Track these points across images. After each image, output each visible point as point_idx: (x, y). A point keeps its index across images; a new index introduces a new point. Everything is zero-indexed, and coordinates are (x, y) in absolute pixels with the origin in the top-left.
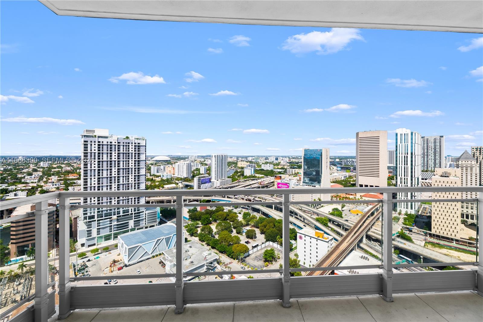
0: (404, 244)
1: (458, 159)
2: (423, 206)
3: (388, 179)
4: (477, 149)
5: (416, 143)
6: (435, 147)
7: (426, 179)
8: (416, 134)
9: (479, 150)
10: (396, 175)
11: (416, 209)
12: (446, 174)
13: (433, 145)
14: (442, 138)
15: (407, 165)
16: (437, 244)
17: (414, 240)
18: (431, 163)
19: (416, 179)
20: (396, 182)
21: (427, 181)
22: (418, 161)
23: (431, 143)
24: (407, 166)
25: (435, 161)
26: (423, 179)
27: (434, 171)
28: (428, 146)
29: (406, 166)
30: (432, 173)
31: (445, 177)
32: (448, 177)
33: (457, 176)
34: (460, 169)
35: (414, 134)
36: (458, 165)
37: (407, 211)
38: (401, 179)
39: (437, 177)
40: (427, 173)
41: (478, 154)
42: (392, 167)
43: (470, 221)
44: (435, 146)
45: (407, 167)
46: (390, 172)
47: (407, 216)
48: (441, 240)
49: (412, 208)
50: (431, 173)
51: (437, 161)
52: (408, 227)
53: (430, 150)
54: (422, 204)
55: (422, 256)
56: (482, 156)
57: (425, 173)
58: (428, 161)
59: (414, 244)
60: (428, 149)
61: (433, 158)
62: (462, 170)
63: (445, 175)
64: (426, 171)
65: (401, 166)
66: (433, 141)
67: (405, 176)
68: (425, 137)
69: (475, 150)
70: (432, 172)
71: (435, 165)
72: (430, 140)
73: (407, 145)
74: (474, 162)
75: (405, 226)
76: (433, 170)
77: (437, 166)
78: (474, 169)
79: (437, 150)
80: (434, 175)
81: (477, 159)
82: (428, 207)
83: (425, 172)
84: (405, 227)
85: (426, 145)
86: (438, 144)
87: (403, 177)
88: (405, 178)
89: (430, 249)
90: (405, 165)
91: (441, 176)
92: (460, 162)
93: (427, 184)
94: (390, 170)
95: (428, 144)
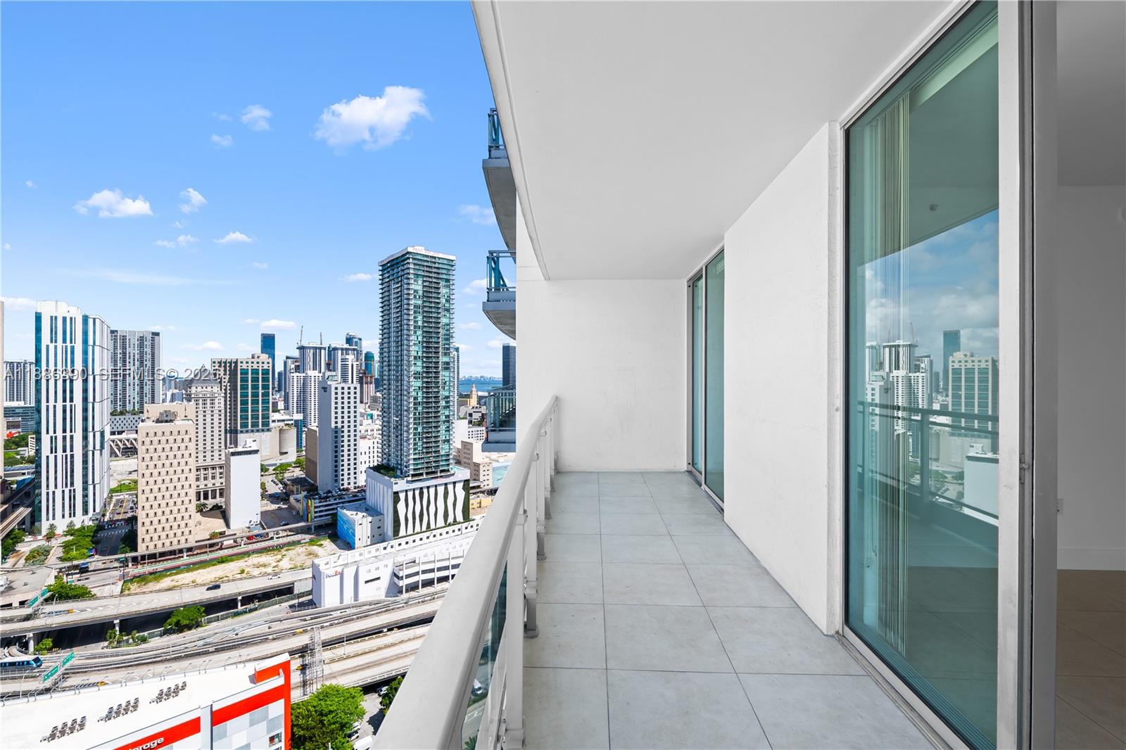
0: (69, 612)
1: (188, 383)
2: (114, 499)
3: (6, 447)
4: (220, 363)
5: (97, 343)
6: (142, 357)
7: (120, 433)
8: (97, 321)
9: (223, 365)
10: (38, 433)
11: (98, 510)
12: (167, 416)
13: (137, 352)
14: (156, 337)
15: (71, 400)
16: (151, 574)
17: (94, 591)
18: (132, 393)
19: (98, 435)
20: (38, 452)
21: (123, 436)
22: (103, 390)
23: (132, 346)
24: (73, 404)
25: (142, 388)
26: (113, 433)
27: (142, 412)
28: (124, 354)
29: (68, 404)
30: (134, 416)
31: (166, 421)
32: (171, 421)
33: (189, 418)
34: (193, 403)
35: (91, 322)
36: (190, 395)
37: (72, 522)
38: (53, 440)
39: (149, 423)
40: (122, 417)
41: (222, 373)
42: (21, 411)
43: (211, 502)
44: (142, 354)
45: (71, 406)
46: (10, 426)
47: (72, 535)
48: (159, 561)
49: (85, 512)
50: (132, 417)
51: (147, 389)
52: (75, 563)
53: (129, 362)
54: (114, 494)
55: (116, 619)
56: (227, 377)
57: (118, 418)
58: (124, 389)
59: (98, 598)
60: (124, 361)
61: (137, 381)
62: (197, 404)
63: (166, 419)
64: (122, 413)
65: (52, 405)
66: (136, 343)
67: (64, 431)
68: (117, 331)
69: (217, 365)
70: (135, 414)
71: (142, 398)
72: (129, 339)
73: (73, 348)
74: (216, 389)
75: (68, 564)
76: (136, 409)
77: (146, 399)
78: (216, 401)
79: (145, 363)
80: (143, 421)
81: (220, 382)
82: (127, 496)
83: (119, 415)
84: (68, 567)
85: (119, 351)
86: (148, 350)
87: (60, 434)
88: (64, 438)
89: (136, 594)
90: (64, 400)
91: (158, 421)
92: (193, 390)
93: (125, 444)
94: (11, 419)
95: (124, 348)
